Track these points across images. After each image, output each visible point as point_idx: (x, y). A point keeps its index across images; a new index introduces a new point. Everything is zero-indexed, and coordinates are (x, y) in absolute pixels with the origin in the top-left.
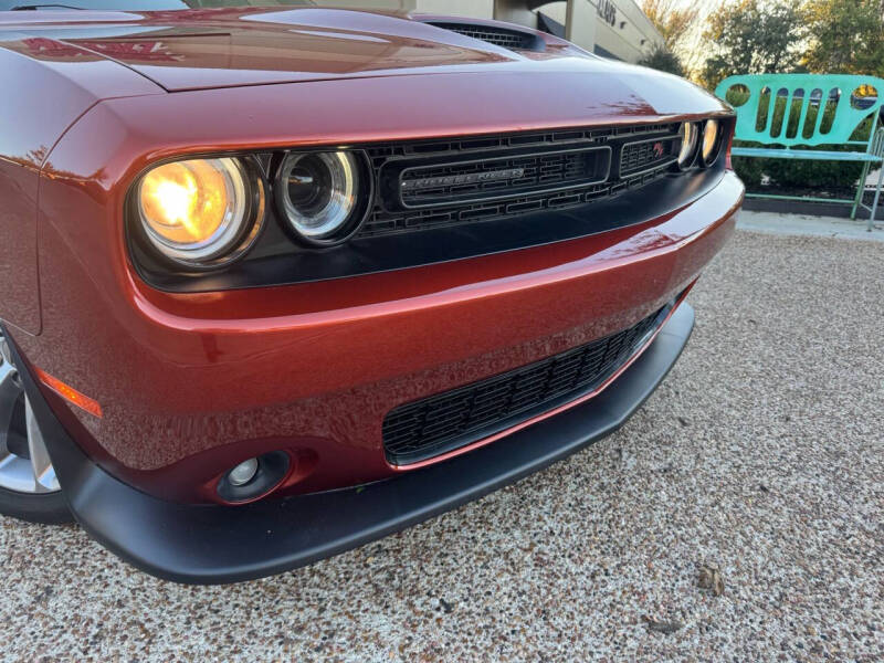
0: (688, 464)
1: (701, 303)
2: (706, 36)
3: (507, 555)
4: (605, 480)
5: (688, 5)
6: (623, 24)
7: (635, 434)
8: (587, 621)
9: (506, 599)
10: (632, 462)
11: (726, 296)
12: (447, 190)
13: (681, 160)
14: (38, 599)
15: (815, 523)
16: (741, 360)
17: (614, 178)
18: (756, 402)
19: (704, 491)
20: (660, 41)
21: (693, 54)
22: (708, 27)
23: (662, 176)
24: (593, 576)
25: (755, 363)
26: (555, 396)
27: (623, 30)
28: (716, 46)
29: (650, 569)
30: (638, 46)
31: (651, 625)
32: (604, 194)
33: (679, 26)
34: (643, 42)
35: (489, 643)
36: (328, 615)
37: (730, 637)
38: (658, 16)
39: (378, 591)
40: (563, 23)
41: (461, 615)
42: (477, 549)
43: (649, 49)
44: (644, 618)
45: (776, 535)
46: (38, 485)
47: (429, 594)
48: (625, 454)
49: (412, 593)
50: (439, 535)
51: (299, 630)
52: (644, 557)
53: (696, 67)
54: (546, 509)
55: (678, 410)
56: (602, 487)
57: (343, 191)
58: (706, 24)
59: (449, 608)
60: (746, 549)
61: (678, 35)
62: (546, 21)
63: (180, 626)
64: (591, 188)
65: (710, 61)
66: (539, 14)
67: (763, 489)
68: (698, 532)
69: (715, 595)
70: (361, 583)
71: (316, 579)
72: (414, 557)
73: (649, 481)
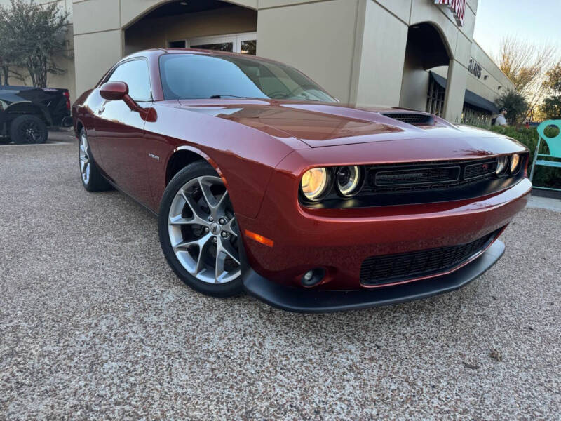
0: (494, 314)
1: (515, 246)
2: (545, 84)
3: (404, 335)
4: (451, 315)
5: (533, 64)
6: (486, 77)
7: (469, 300)
8: (438, 360)
9: (403, 349)
10: (465, 311)
11: (531, 245)
12: (391, 180)
13: (498, 172)
14: (219, 320)
15: (554, 345)
16: (533, 275)
17: (461, 179)
18: (536, 295)
19: (500, 326)
20: (512, 87)
21: (535, 96)
22: (547, 79)
23: (487, 179)
24: (442, 347)
25: (540, 278)
26: (430, 270)
27: (486, 81)
28: (552, 91)
29: (469, 348)
30: (496, 90)
31: (466, 365)
32: (457, 185)
33: (526, 77)
34: (499, 88)
35: (396, 360)
36: (330, 342)
37: (502, 374)
38: (511, 71)
39: (349, 338)
40: (446, 77)
41: (384, 350)
42: (390, 330)
43: (503, 92)
44: (463, 363)
45: (532, 346)
46: (216, 280)
47: (370, 342)
48: (462, 307)
49: (363, 341)
50: (374, 324)
51: (320, 344)
52: (466, 344)
53: (538, 103)
54: (422, 322)
55: (493, 293)
56: (449, 318)
57: (354, 178)
58: (545, 76)
59: (379, 347)
60: (516, 348)
61: (525, 84)
62: (434, 76)
63: (274, 336)
64: (451, 183)
65: (547, 100)
66: (430, 73)
67: (531, 329)
68: (494, 340)
69: (498, 360)
70: (342, 334)
71: (323, 330)
72: (363, 329)
73: (473, 318)
